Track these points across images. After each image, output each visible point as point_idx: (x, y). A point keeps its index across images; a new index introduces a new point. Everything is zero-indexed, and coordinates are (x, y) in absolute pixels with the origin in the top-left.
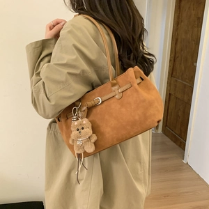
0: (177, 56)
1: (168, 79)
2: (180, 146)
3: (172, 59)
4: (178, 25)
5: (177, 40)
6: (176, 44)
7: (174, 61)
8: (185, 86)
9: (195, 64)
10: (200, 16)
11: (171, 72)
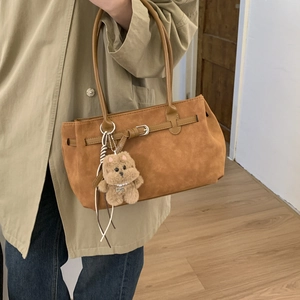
1: (199, 37)
3: (204, 5)
11: (202, 26)
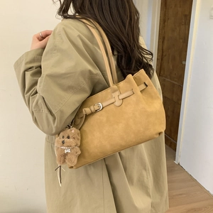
0: (164, 54)
2: (170, 146)
3: (160, 58)
4: (164, 23)
5: (164, 38)
6: (163, 42)
7: (162, 60)
8: (174, 85)
9: (183, 63)
10: (187, 13)
